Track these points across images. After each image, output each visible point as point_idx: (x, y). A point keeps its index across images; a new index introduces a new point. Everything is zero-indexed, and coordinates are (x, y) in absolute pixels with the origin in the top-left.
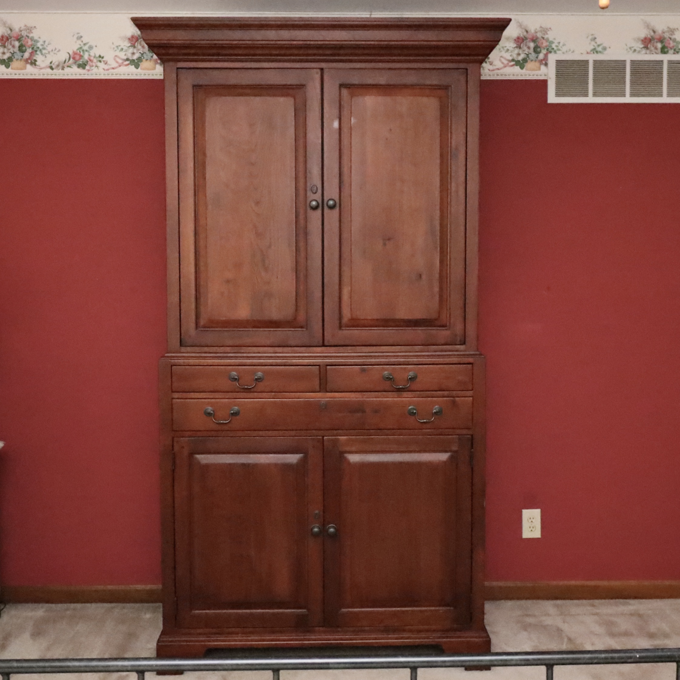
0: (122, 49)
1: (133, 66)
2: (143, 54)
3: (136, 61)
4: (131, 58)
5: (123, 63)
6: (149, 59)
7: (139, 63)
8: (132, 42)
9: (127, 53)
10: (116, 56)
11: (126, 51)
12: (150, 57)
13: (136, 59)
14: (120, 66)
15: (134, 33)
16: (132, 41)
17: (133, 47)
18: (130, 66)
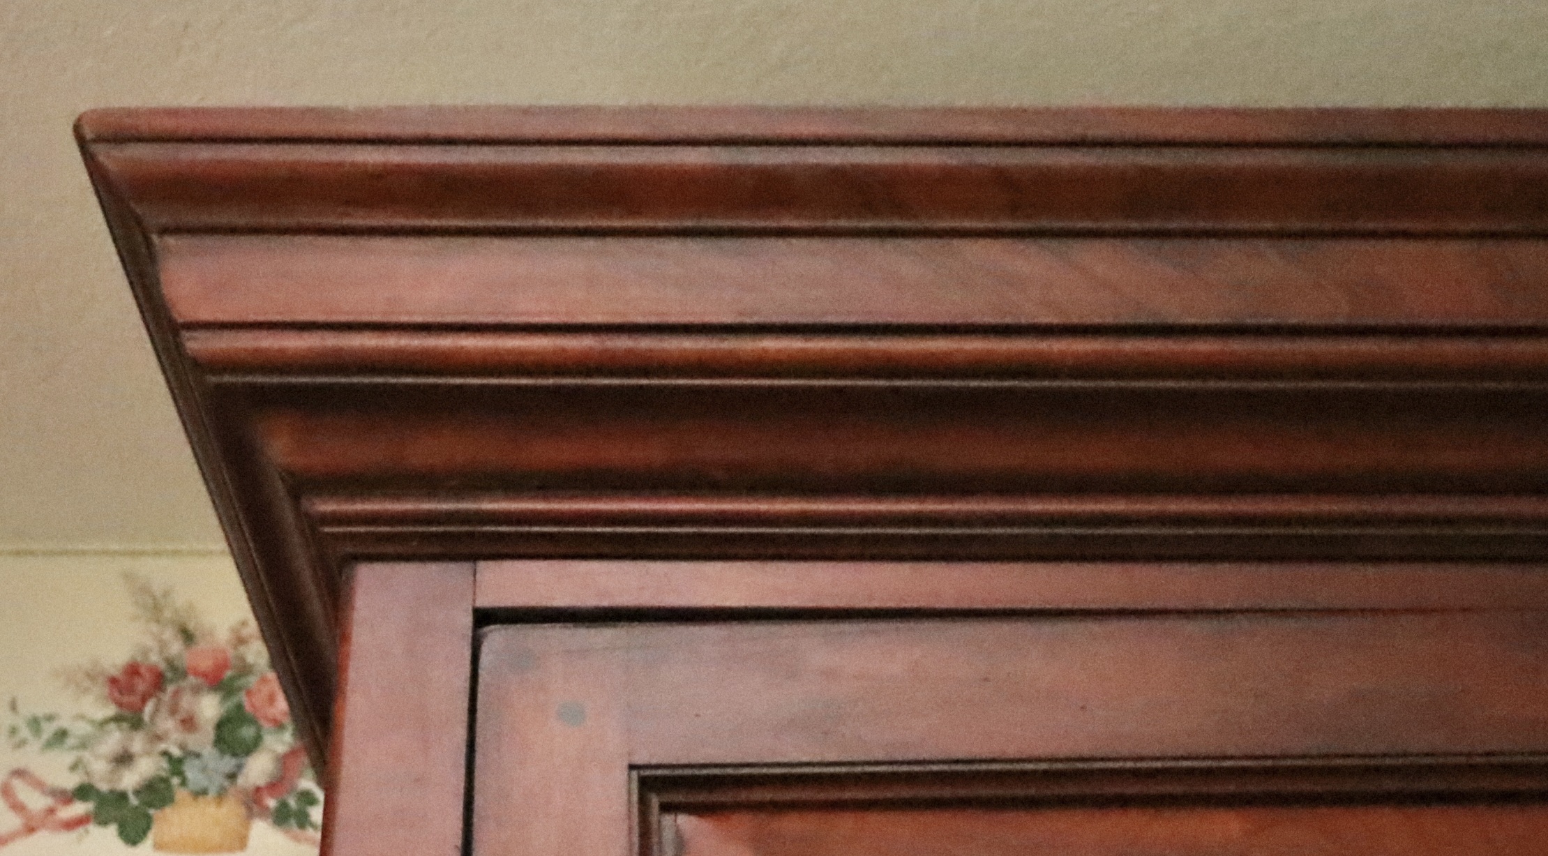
0: (62, 735)
1: (112, 829)
2: (180, 761)
3: (134, 801)
4: (104, 787)
5: (51, 811)
6: (212, 793)
7: (152, 811)
8: (126, 699)
9: (86, 755)
10: (19, 773)
11: (84, 744)
12: (219, 780)
13: (137, 793)
14: (30, 829)
15: (145, 652)
16: (130, 690)
17: (125, 725)
18: (94, 830)
